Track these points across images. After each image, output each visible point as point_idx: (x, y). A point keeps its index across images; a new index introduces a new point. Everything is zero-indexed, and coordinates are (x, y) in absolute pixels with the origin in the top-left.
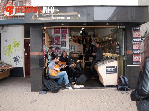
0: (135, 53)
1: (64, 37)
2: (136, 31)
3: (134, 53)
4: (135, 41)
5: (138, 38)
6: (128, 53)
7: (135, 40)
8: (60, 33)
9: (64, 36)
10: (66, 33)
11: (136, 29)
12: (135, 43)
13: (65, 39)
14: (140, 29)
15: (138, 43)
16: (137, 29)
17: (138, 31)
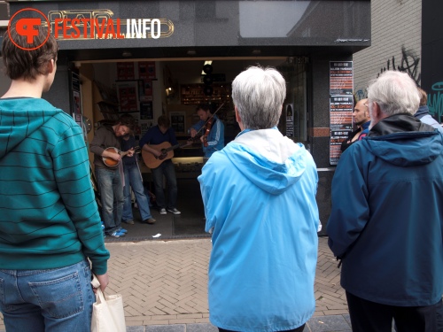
0: (336, 133)
1: (147, 90)
2: (340, 72)
3: (333, 135)
4: (335, 99)
5: (344, 91)
6: (316, 135)
7: (338, 97)
8: (137, 77)
9: (148, 87)
10: (153, 77)
11: (340, 67)
12: (336, 107)
13: (151, 94)
14: (350, 66)
15: (345, 107)
16: (344, 67)
17: (345, 72)
